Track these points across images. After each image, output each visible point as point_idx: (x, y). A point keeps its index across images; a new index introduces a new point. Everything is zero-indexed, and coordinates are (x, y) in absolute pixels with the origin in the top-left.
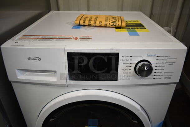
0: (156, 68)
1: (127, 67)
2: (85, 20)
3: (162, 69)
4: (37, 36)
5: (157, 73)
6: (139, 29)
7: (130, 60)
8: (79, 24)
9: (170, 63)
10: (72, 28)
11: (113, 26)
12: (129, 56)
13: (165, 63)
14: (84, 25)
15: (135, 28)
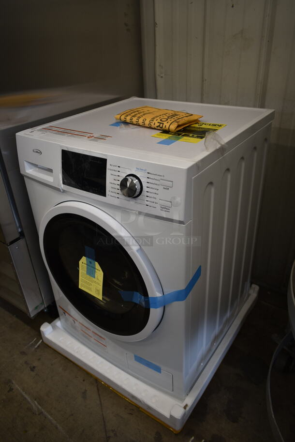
0: (148, 190)
1: (114, 179)
2: (127, 116)
3: (155, 193)
5: (150, 197)
7: (118, 171)
8: (119, 119)
9: (165, 187)
12: (117, 166)
13: (159, 185)
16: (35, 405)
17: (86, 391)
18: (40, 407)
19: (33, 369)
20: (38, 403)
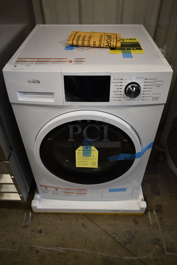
0: (144, 90)
1: (117, 89)
2: (78, 41)
3: (150, 91)
4: (32, 59)
5: (145, 94)
6: (135, 50)
7: (121, 82)
8: (72, 44)
9: (157, 86)
10: (65, 49)
11: (108, 47)
12: (119, 79)
13: (153, 85)
14: (77, 46)
15: (130, 49)
16: (60, 249)
17: (83, 223)
18: (65, 249)
19: (40, 231)
20: (61, 247)
